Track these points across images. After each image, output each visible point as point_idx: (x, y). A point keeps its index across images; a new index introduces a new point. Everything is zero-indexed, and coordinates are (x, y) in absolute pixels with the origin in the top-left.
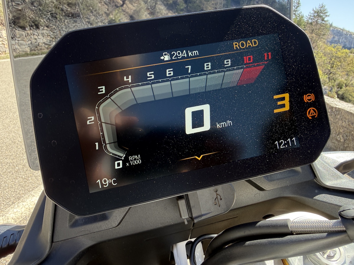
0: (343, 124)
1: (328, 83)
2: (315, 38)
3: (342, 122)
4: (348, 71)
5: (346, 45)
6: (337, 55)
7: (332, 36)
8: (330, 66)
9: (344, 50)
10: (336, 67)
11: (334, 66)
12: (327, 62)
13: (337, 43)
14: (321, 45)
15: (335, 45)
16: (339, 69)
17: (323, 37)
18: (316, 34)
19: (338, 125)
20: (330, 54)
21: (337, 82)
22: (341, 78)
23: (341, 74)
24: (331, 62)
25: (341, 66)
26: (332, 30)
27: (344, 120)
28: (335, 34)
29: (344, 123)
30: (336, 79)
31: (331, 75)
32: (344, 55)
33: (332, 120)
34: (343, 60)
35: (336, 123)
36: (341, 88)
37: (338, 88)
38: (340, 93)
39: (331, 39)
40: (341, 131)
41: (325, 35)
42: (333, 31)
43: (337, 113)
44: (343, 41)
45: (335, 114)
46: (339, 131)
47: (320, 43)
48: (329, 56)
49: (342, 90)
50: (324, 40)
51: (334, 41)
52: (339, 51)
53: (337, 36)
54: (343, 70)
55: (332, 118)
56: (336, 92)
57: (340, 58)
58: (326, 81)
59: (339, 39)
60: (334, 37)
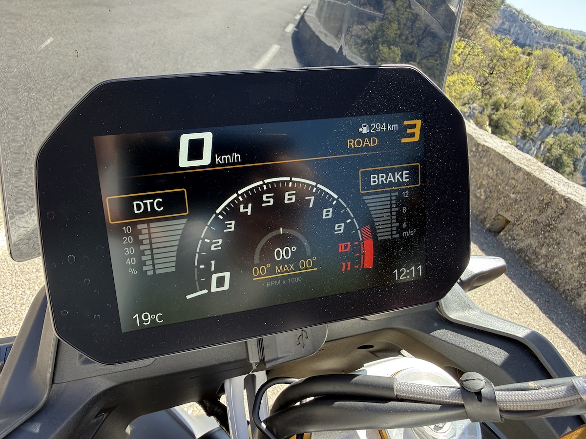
0: (489, 173)
1: (479, 99)
2: (474, 20)
3: (489, 170)
4: (512, 84)
5: (519, 39)
6: (502, 54)
7: (501, 21)
8: (488, 71)
9: (515, 48)
10: (496, 74)
11: (495, 72)
12: (484, 65)
13: (506, 34)
14: (481, 34)
15: (503, 37)
16: (501, 78)
17: (487, 21)
18: (477, 12)
19: (481, 173)
20: (493, 51)
21: (494, 99)
22: (501, 94)
23: (502, 87)
24: (491, 65)
25: (504, 73)
26: (503, 10)
27: (492, 166)
28: (505, 17)
29: (491, 171)
30: (493, 94)
31: (487, 87)
32: (512, 55)
33: (475, 164)
34: (509, 64)
35: (478, 170)
36: (497, 110)
37: (493, 109)
38: (495, 117)
39: (498, 25)
40: (484, 183)
41: (491, 18)
42: (504, 12)
43: (484, 154)
44: (515, 32)
45: (481, 155)
46: (482, 182)
47: (481, 30)
48: (490, 54)
49: (498, 113)
50: (488, 26)
51: (501, 30)
52: (506, 48)
53: (509, 22)
54: (506, 81)
55: (475, 161)
56: (488, 116)
57: (505, 59)
58: (477, 96)
59: (510, 28)
60: (503, 23)
